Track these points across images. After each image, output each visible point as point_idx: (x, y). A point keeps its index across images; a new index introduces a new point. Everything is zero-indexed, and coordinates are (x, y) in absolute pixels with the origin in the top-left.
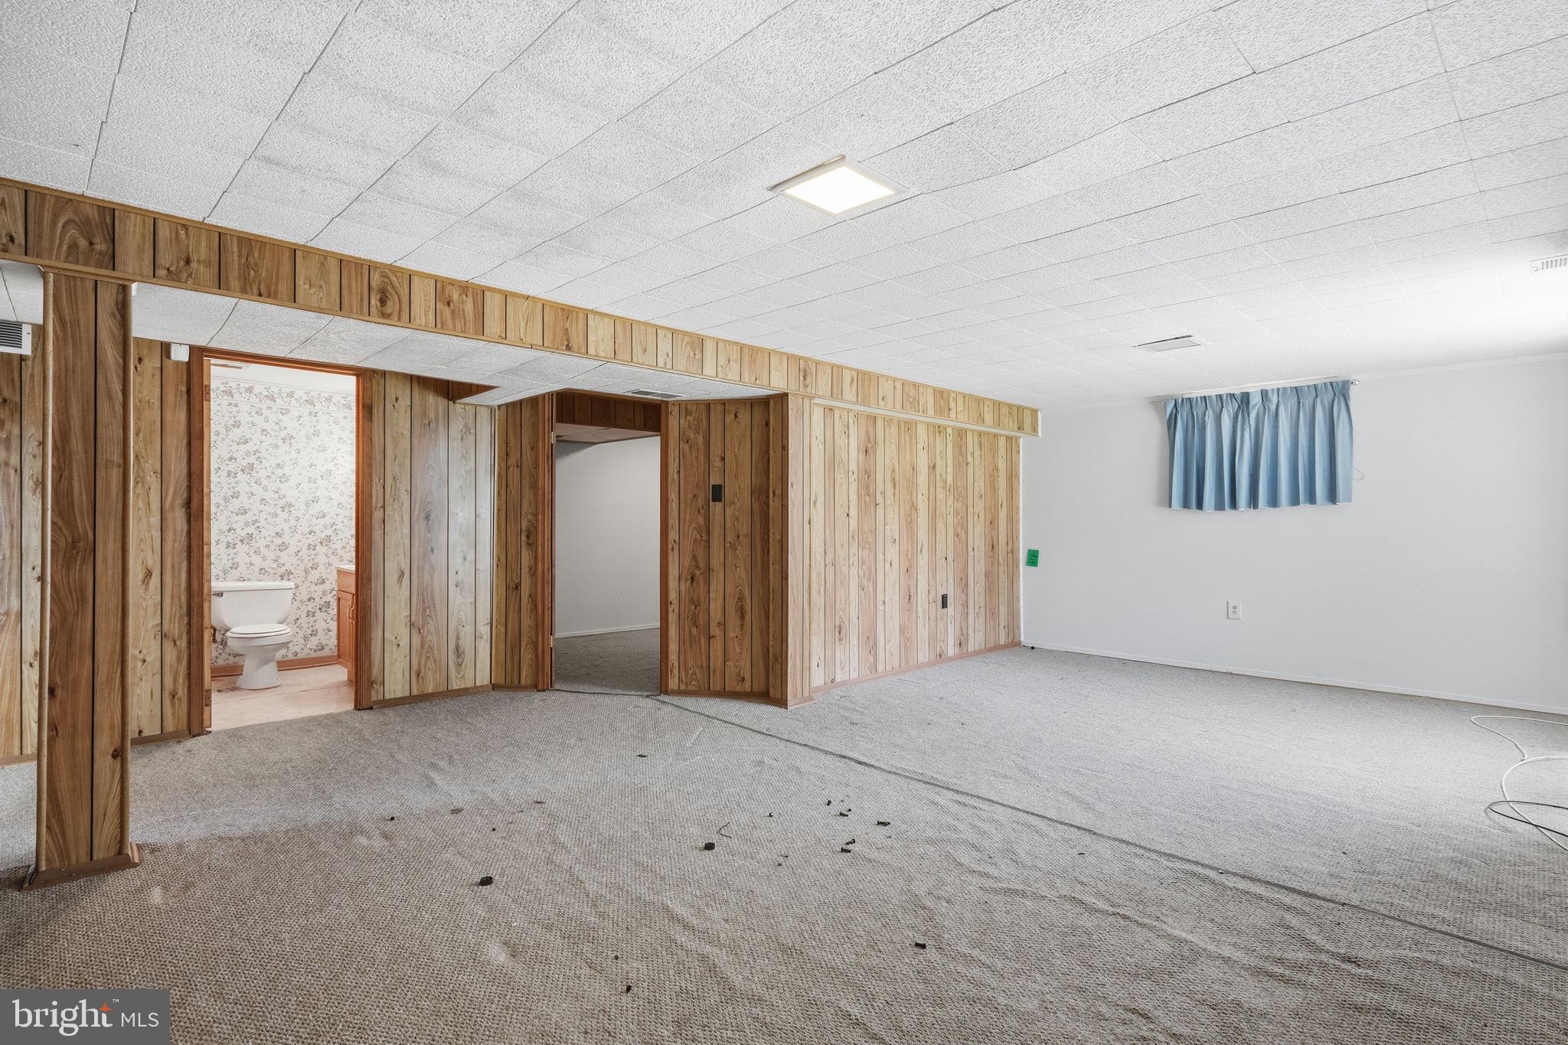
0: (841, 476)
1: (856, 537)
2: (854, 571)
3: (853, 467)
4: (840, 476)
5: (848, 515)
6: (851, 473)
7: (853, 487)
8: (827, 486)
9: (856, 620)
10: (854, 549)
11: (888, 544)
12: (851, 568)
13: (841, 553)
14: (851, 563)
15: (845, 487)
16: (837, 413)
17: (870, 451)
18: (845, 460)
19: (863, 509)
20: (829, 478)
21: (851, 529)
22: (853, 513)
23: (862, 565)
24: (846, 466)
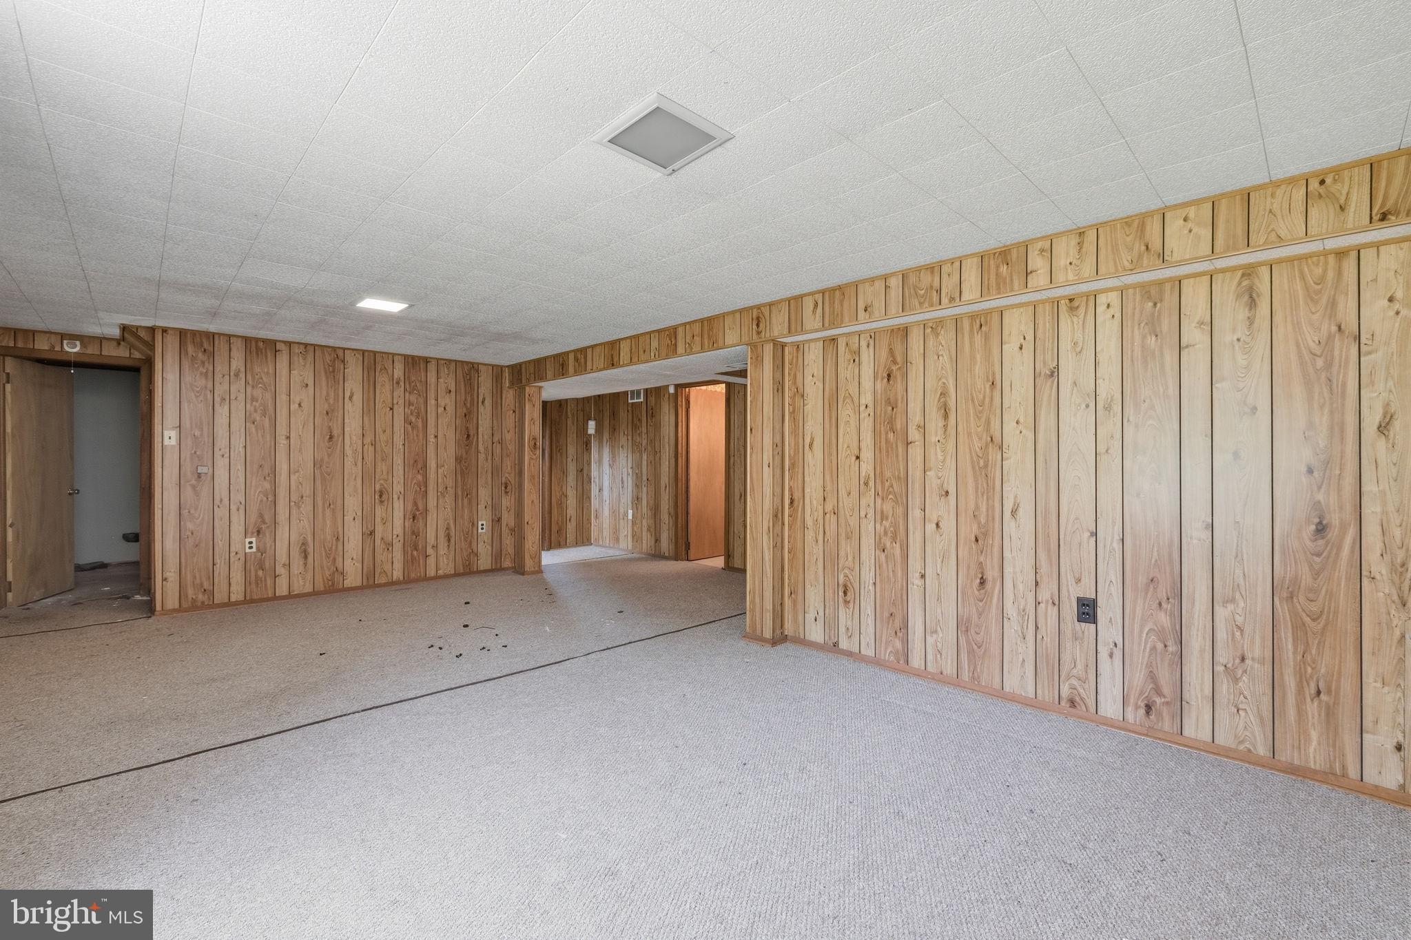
0: (848, 412)
1: (871, 484)
2: (869, 527)
3: (867, 398)
4: (846, 412)
5: (858, 458)
6: (863, 408)
7: (867, 424)
8: (827, 426)
9: (871, 588)
10: (868, 498)
11: (932, 498)
12: (864, 522)
13: (846, 503)
14: (863, 514)
15: (853, 423)
16: (842, 343)
17: (897, 374)
18: (853, 390)
19: (883, 449)
20: (830, 418)
21: (863, 474)
22: (867, 455)
23: (882, 520)
24: (856, 400)
